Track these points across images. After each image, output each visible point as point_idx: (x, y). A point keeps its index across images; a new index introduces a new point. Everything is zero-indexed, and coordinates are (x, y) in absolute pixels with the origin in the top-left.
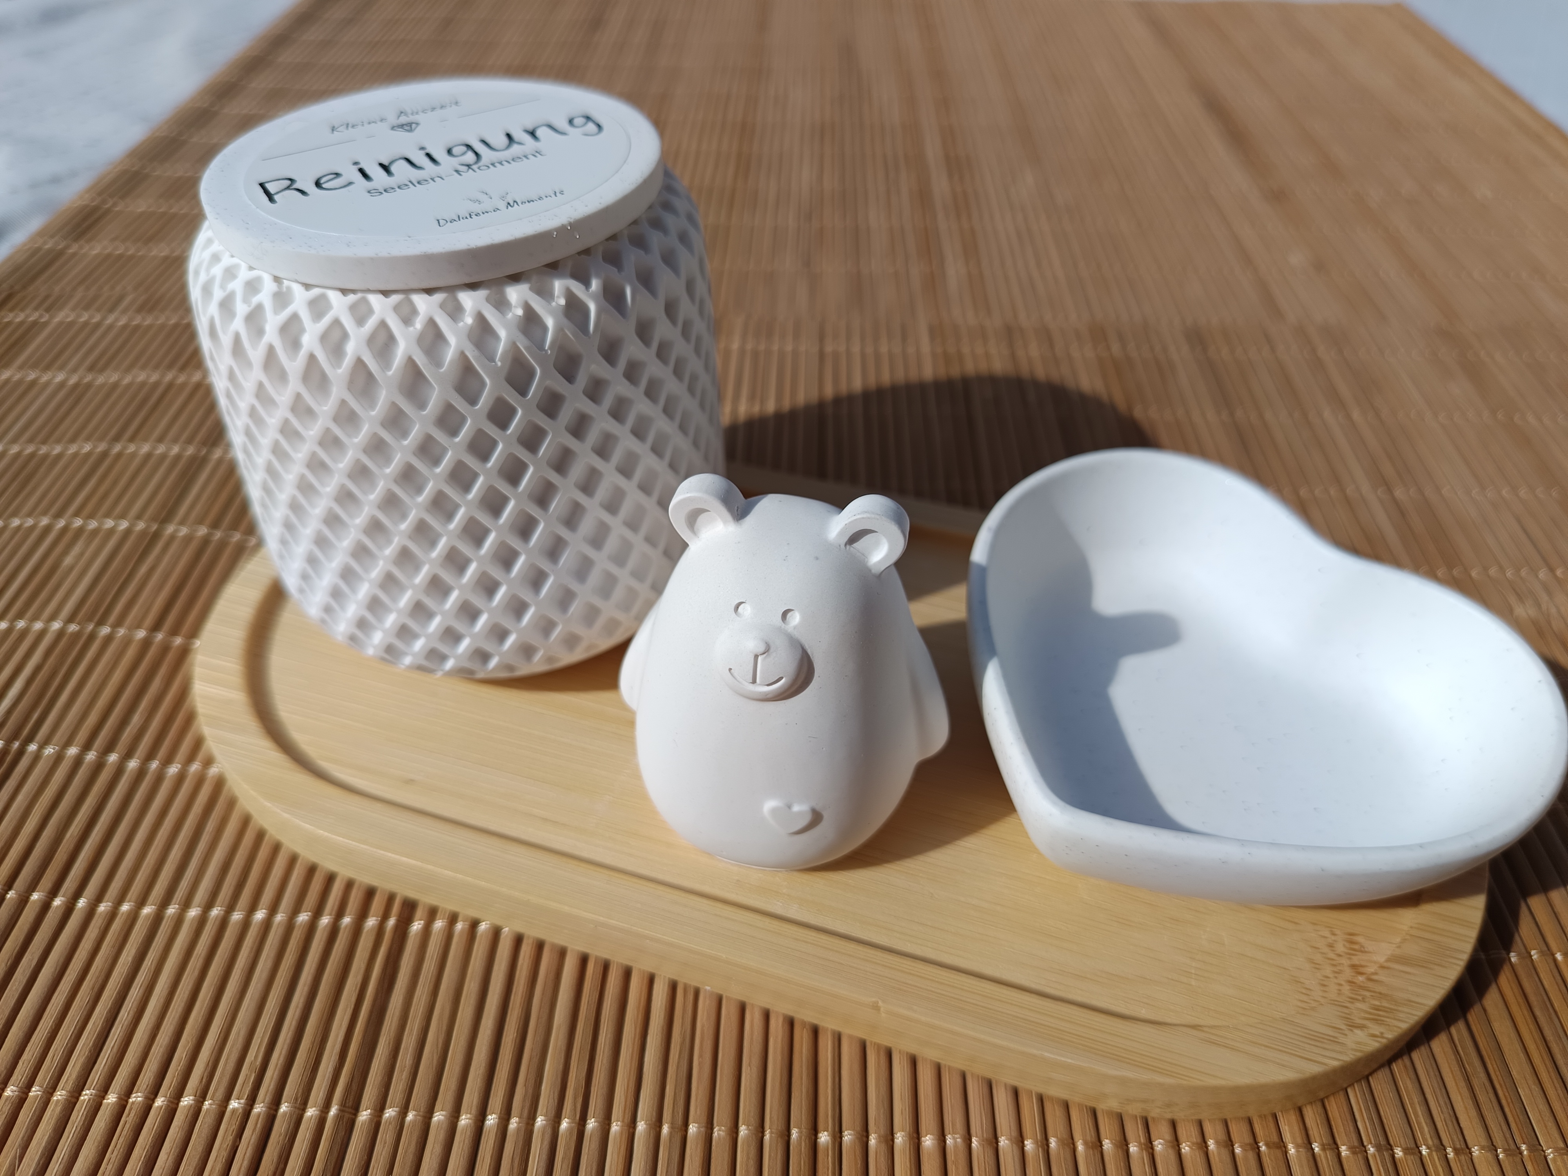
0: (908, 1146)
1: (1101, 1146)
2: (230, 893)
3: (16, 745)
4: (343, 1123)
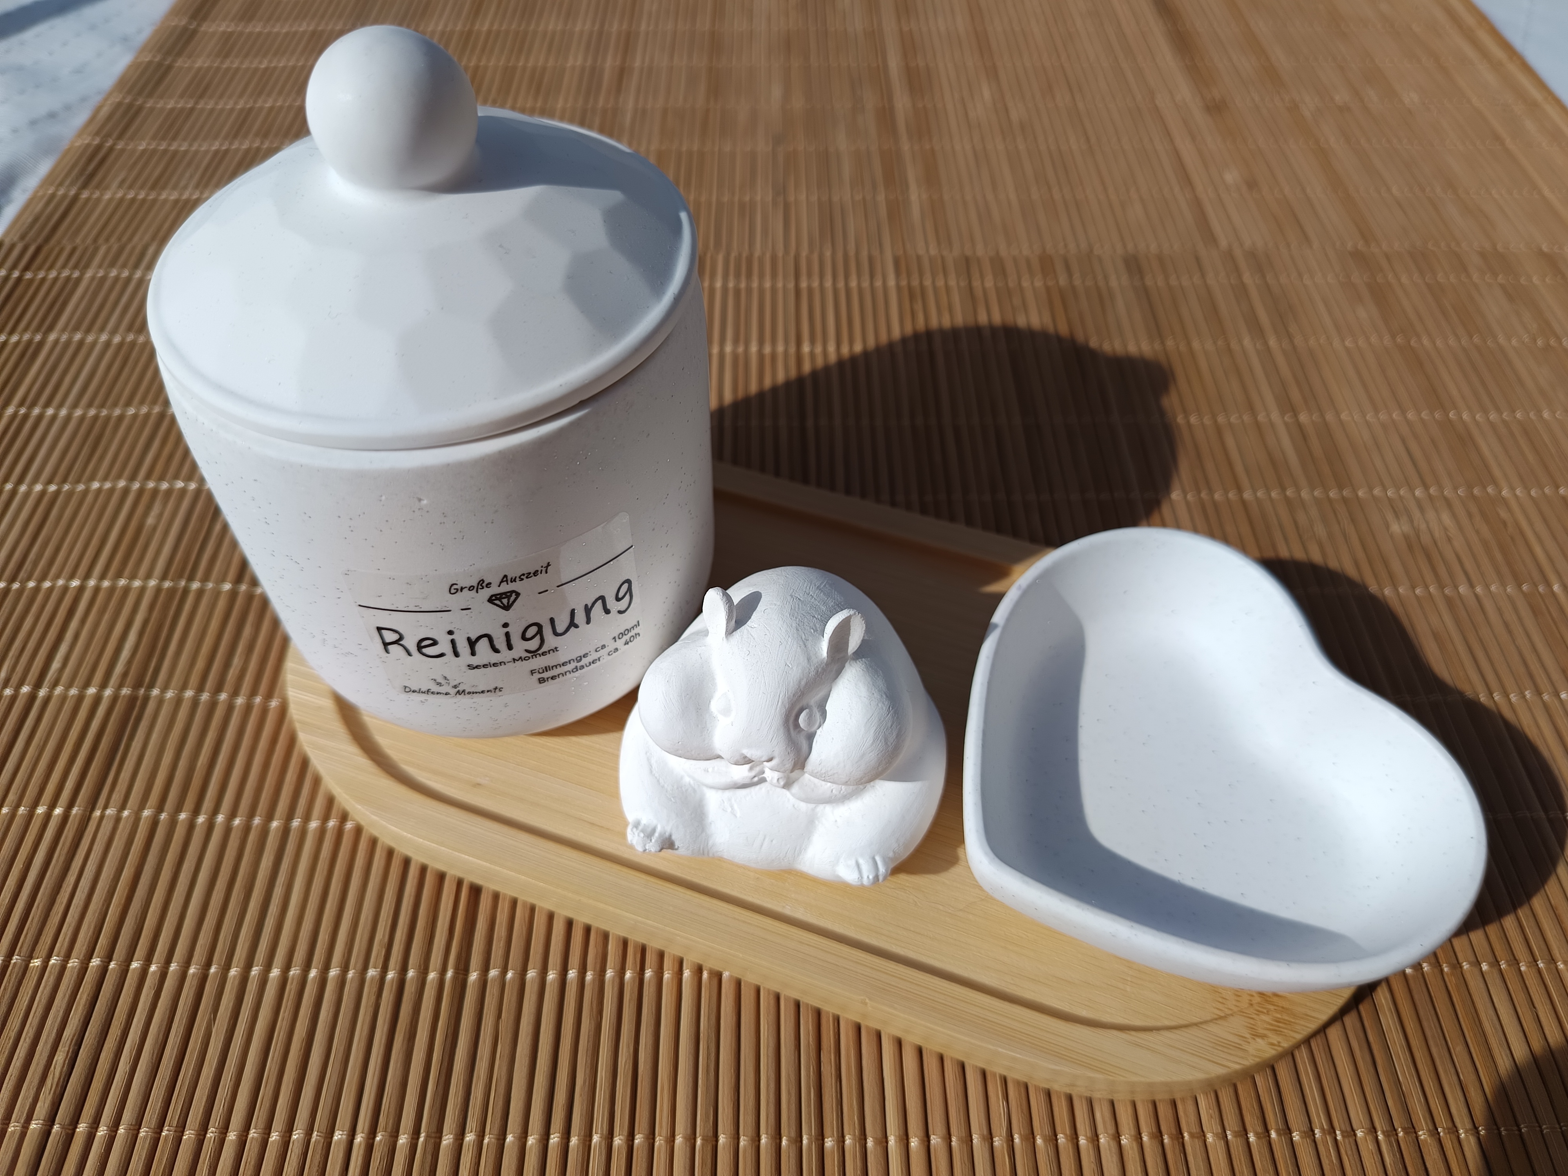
3: (142, 691)
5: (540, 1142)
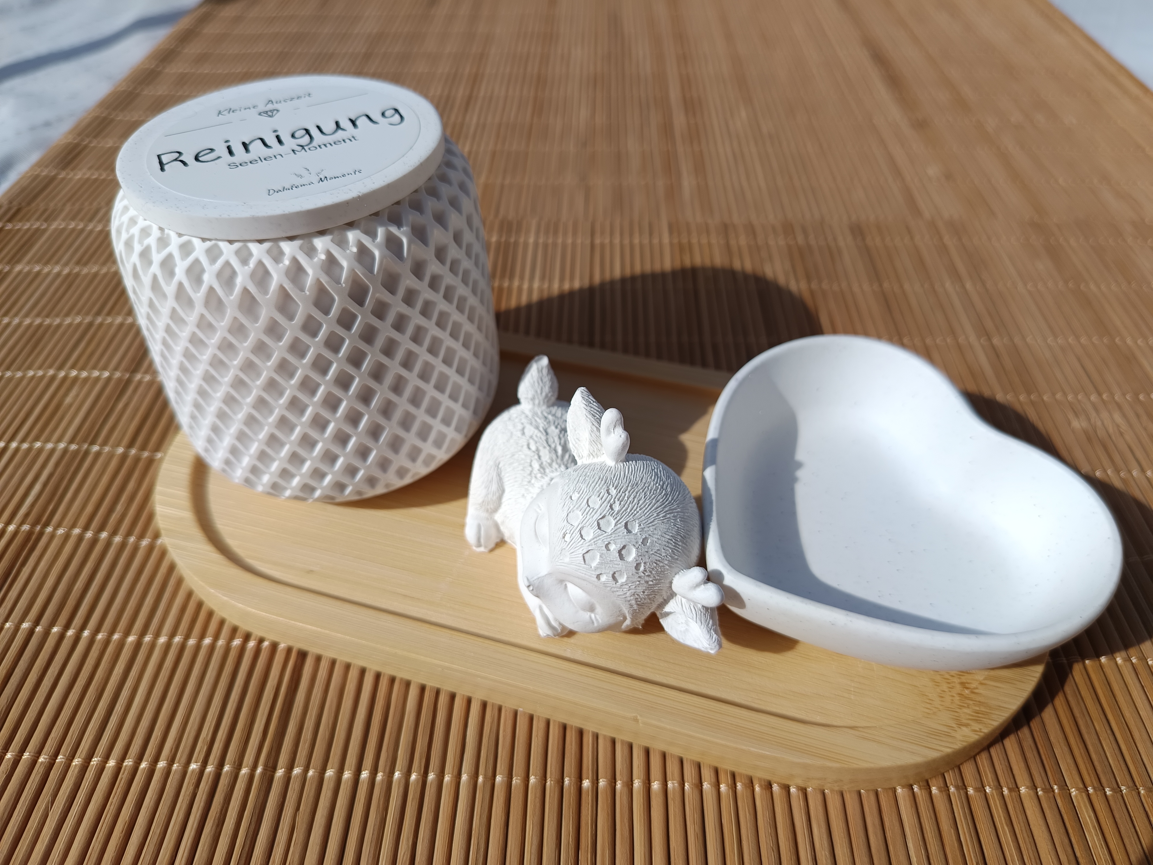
0: (642, 788)
4: (266, 778)
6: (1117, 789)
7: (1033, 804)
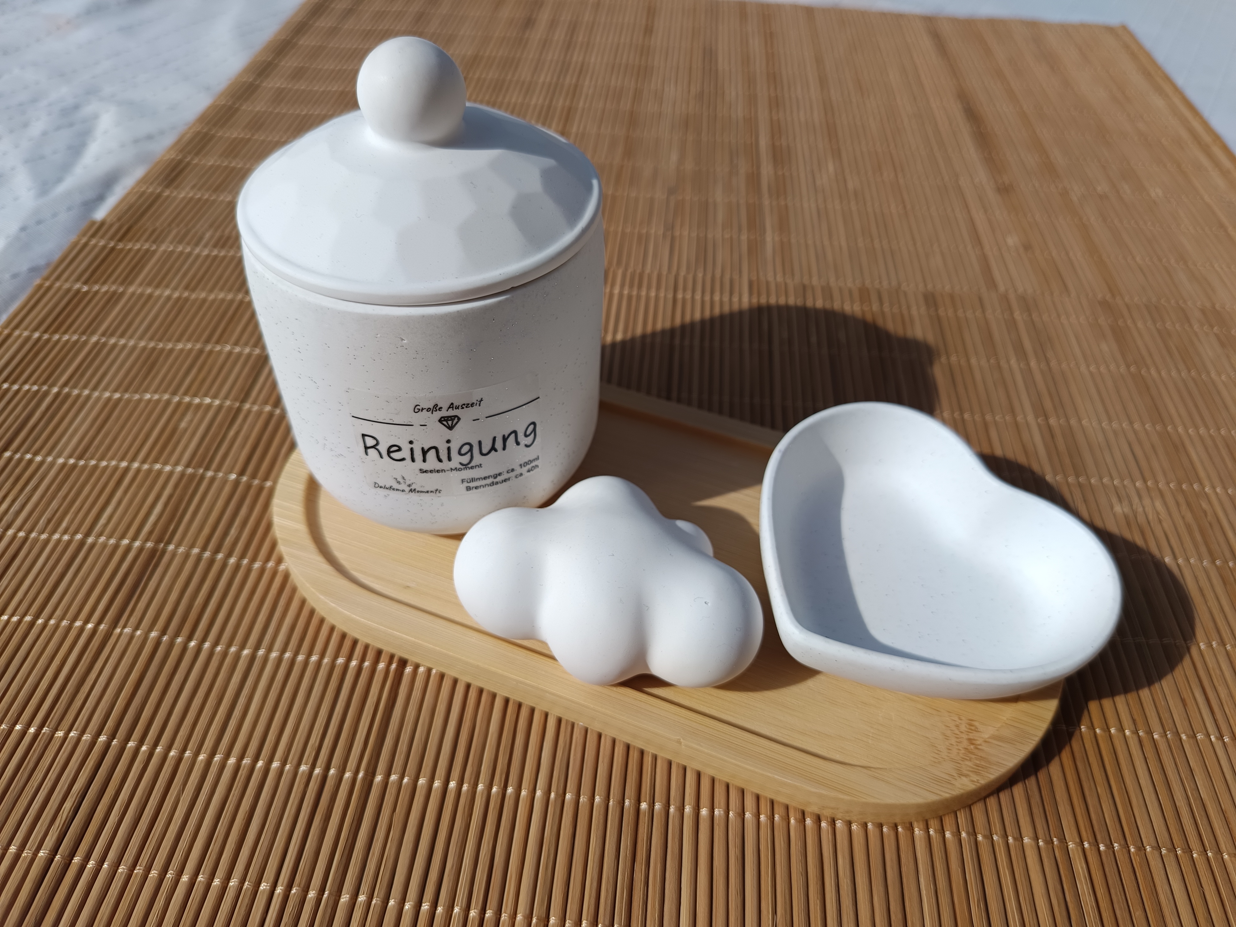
0: (692, 813)
1: (805, 821)
2: (296, 643)
3: (162, 545)
5: (414, 907)
6: (1110, 846)
7: (1033, 852)
